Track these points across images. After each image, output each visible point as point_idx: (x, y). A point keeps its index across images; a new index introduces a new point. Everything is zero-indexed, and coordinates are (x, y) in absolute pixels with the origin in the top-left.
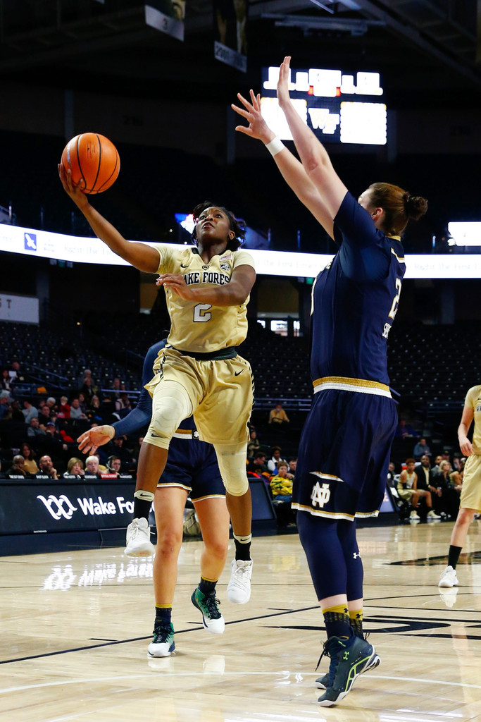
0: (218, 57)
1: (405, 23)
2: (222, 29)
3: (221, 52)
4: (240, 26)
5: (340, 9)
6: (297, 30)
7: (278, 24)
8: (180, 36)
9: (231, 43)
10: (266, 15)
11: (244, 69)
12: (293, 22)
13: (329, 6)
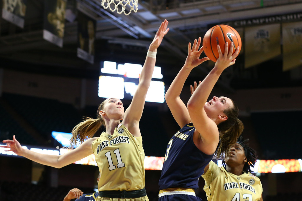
0: (79, 56)
1: (173, 45)
2: (82, 42)
3: (81, 53)
4: (91, 42)
5: (141, 37)
6: (119, 45)
7: (110, 42)
8: (60, 44)
9: (86, 49)
10: (104, 37)
11: (92, 62)
12: (117, 41)
13: (136, 35)
